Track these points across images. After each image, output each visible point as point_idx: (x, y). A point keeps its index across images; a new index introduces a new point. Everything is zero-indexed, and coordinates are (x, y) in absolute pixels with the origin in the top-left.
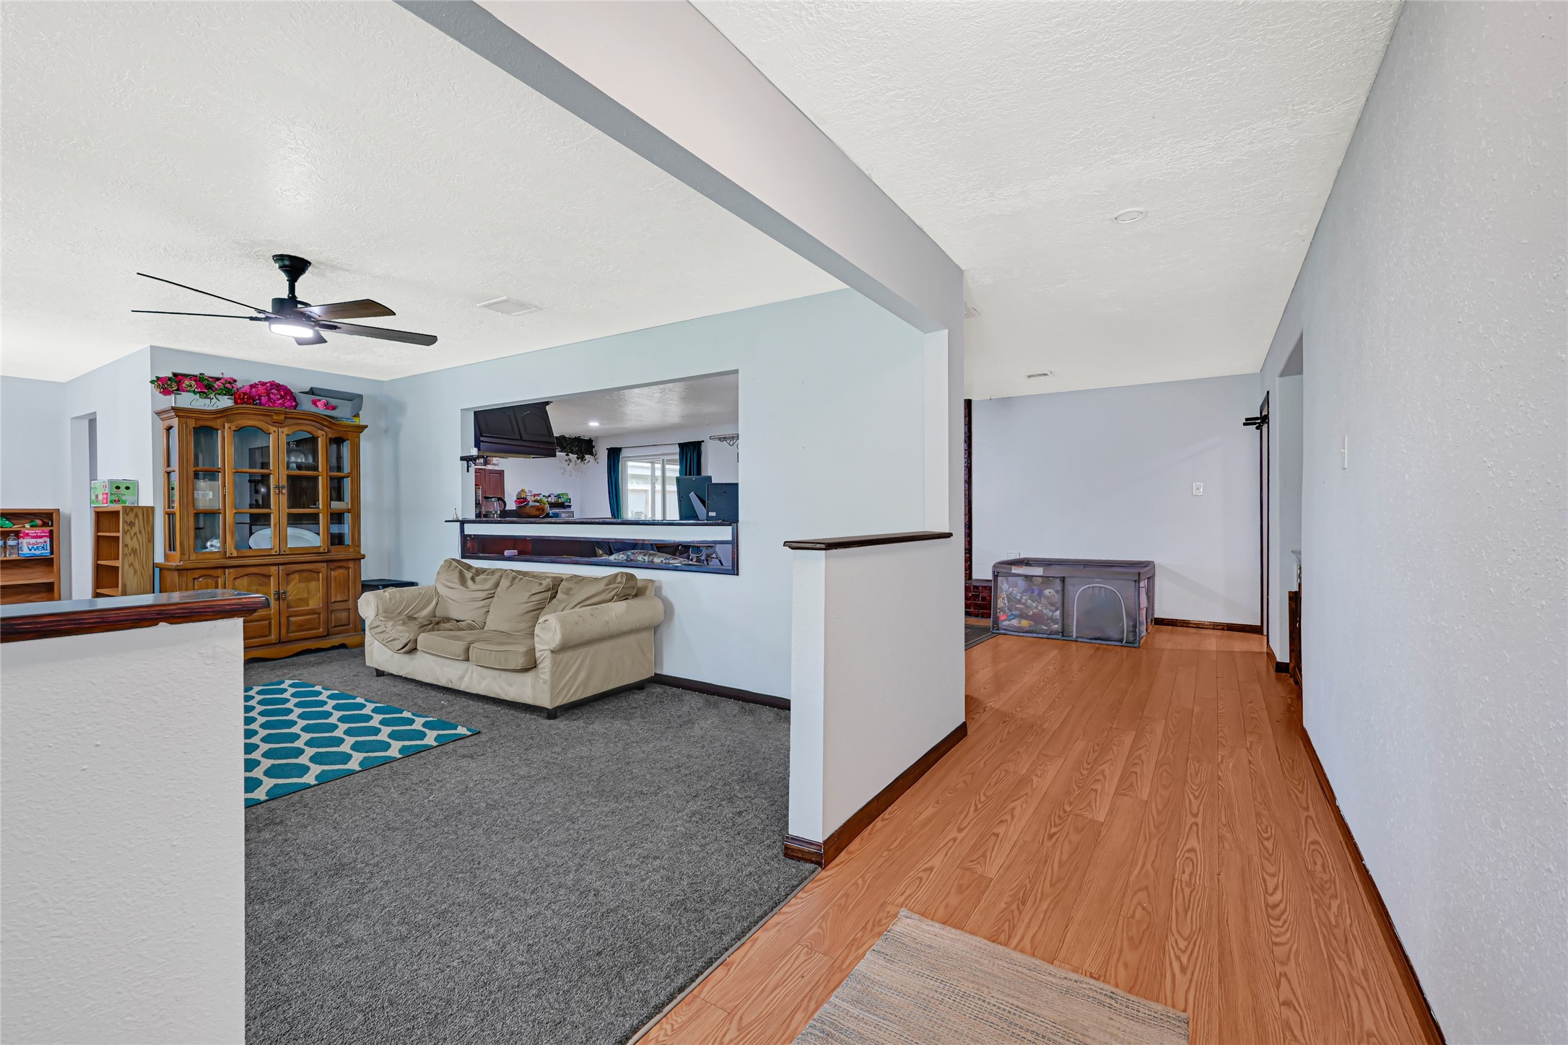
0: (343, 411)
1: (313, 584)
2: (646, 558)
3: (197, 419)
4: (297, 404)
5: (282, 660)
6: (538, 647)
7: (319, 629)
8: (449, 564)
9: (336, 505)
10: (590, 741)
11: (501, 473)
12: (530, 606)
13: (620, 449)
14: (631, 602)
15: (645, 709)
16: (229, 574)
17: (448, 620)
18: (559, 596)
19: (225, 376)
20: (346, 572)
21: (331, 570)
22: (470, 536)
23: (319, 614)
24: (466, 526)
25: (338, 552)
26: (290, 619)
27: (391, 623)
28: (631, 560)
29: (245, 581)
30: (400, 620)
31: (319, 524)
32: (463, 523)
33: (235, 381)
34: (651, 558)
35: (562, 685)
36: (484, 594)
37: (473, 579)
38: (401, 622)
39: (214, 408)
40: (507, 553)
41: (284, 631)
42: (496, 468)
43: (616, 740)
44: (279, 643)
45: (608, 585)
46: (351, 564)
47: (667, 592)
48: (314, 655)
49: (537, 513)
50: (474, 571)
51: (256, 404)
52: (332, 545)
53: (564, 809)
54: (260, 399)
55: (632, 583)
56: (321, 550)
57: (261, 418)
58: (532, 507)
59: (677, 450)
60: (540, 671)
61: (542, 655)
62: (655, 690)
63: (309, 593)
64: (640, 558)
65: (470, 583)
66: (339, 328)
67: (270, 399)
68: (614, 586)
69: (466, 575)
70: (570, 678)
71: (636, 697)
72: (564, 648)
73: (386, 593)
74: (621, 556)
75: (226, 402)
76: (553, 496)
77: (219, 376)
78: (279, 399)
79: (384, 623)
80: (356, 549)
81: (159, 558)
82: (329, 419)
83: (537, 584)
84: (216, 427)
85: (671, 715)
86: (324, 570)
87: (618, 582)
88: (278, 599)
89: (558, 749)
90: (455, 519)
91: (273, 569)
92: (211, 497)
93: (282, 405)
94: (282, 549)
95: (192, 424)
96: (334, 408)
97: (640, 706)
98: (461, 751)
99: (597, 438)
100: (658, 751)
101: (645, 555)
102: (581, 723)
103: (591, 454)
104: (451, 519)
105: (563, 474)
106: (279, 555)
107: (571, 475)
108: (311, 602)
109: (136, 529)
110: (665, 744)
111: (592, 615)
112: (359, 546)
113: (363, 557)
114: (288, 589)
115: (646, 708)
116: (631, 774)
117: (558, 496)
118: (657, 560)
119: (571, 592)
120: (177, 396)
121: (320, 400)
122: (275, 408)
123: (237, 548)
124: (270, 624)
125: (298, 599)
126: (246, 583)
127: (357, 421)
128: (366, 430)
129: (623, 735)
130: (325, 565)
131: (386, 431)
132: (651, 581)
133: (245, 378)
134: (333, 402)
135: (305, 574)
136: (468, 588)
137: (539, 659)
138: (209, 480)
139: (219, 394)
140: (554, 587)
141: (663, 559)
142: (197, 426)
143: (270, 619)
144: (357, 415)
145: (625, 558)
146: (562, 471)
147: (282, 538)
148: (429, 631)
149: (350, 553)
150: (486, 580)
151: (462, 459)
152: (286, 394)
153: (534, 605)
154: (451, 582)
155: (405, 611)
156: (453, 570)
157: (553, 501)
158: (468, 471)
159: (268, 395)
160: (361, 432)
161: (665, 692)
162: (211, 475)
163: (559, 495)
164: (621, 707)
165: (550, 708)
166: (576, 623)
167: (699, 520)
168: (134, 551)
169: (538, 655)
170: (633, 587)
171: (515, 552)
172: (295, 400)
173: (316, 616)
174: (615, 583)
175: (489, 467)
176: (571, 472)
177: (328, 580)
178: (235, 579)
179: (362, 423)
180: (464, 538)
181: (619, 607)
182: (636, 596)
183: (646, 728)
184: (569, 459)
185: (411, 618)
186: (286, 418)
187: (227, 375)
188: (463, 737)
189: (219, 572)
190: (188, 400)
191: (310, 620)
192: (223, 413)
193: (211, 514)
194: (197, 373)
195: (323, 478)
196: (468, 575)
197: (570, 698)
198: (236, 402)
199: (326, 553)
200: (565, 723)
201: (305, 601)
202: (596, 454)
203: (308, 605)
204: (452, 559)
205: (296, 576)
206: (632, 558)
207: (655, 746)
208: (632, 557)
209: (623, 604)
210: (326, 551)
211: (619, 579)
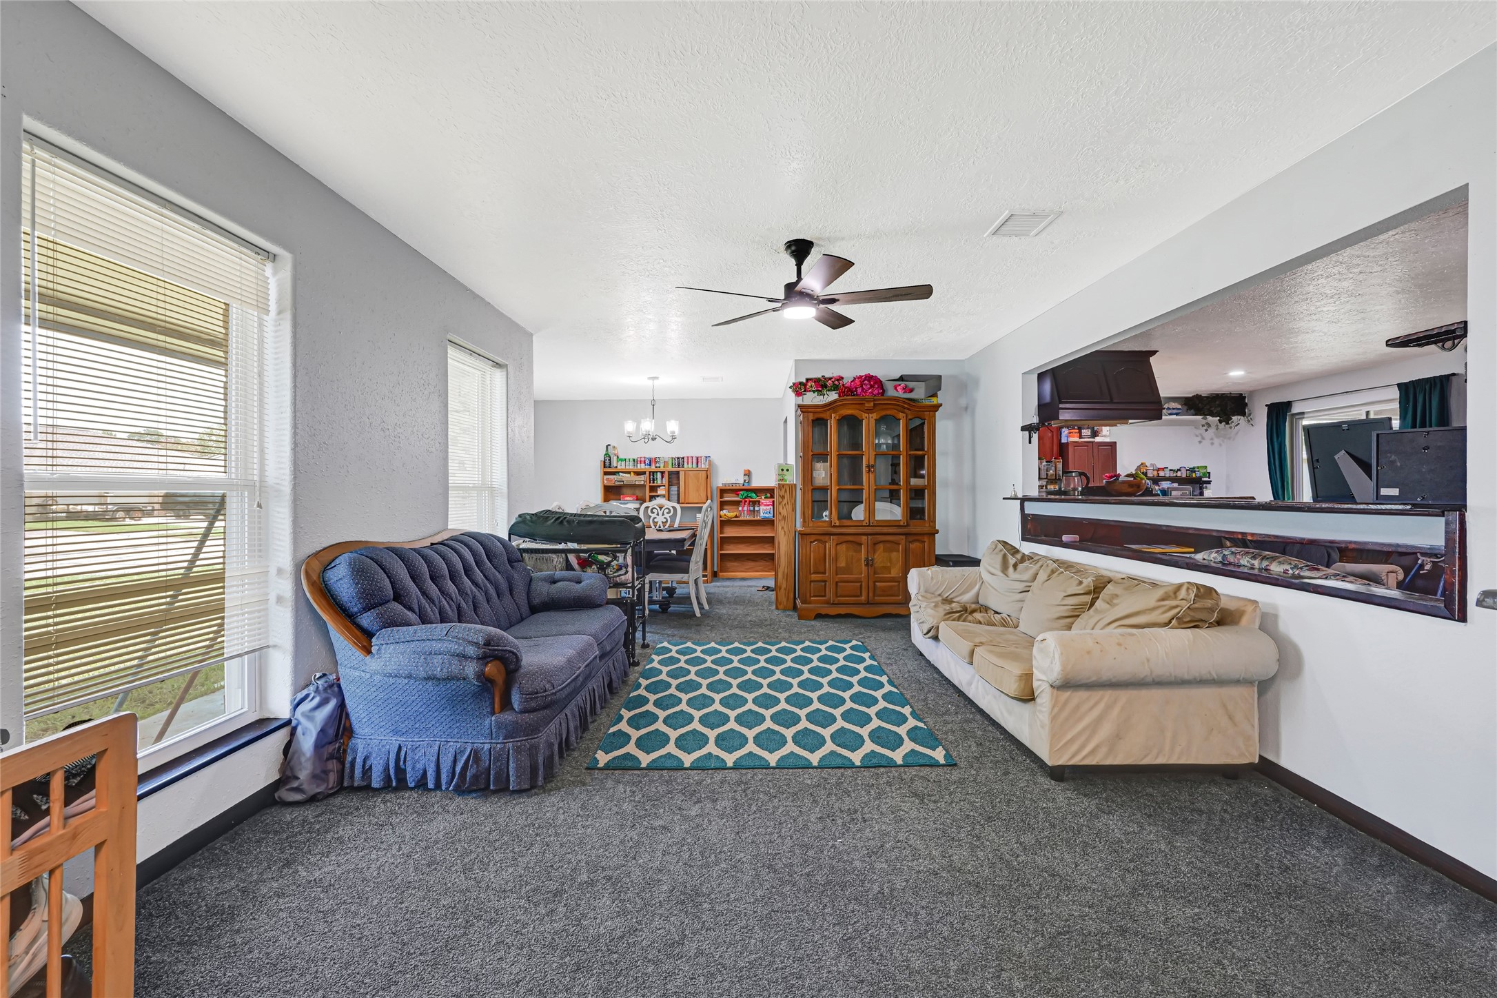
0: (919, 392)
1: (894, 555)
2: (1256, 563)
3: (814, 413)
4: (884, 391)
5: (869, 620)
6: (1037, 674)
7: (899, 596)
8: (994, 547)
9: (914, 482)
10: (1086, 844)
11: (1113, 445)
12: (1063, 611)
13: (1289, 405)
14: (1203, 633)
15: (1217, 823)
16: (833, 540)
17: (986, 609)
18: (1098, 603)
19: (835, 375)
20: (921, 545)
21: (910, 542)
22: (1029, 515)
23: (899, 582)
24: (1026, 504)
25: (917, 526)
26: (877, 584)
27: (926, 604)
28: (1230, 564)
29: (844, 546)
30: (933, 602)
31: (900, 499)
32: (1024, 500)
33: (843, 378)
34: (1265, 563)
35: (1069, 736)
36: (1021, 586)
37: (1015, 566)
38: (934, 604)
39: (827, 401)
40: (1065, 538)
41: (871, 594)
42: (1107, 440)
43: (1132, 865)
44: (868, 603)
45: (1163, 599)
46: (926, 539)
47: (1288, 626)
48: (892, 619)
49: (1130, 490)
50: (1019, 556)
51: (854, 395)
52: (911, 519)
53: (961, 970)
54: (856, 391)
55: (1209, 603)
56: (902, 524)
57: (857, 406)
58: (1124, 482)
59: (1395, 394)
60: (1038, 708)
61: (1039, 686)
62: (1256, 790)
63: (890, 561)
64: (1245, 561)
65: (1011, 569)
66: (838, 300)
67: (863, 389)
68: (1174, 603)
69: (1010, 559)
70: (1084, 730)
71: (1214, 790)
72: (1066, 685)
73: (929, 572)
74: (1214, 555)
75: (833, 396)
76: (1184, 471)
77: (831, 376)
78: (869, 389)
79: (920, 602)
80: (931, 524)
81: (799, 527)
82: (908, 402)
83: (1077, 582)
84: (825, 418)
85: (1267, 859)
86: (903, 542)
87: (1181, 597)
88: (867, 565)
89: (1028, 839)
90: (1013, 496)
91: (864, 538)
92: (824, 476)
93: (872, 393)
94: (871, 521)
95: (811, 417)
96: (911, 391)
97: (1211, 812)
98: (919, 785)
99: (1252, 393)
100: (1197, 933)
101: (1254, 558)
102: (1090, 804)
103: (1243, 414)
104: (1009, 497)
105: (1200, 442)
106: (868, 526)
107: (1212, 444)
108: (892, 571)
109: (785, 501)
110: (1222, 922)
111: (1120, 645)
112: (934, 521)
113: (937, 532)
114: (875, 557)
115: (1222, 820)
116: (1117, 960)
117: (1192, 470)
118: (1276, 568)
119: (1115, 601)
120: (804, 396)
121: (900, 385)
122: (866, 397)
123: (839, 518)
124: (861, 585)
125: (883, 567)
126: (844, 549)
127: (934, 401)
128: (940, 409)
129: (1148, 860)
130: (903, 537)
131: (966, 408)
132: (1255, 602)
133: (849, 375)
134: (911, 384)
135: (888, 545)
136: (1007, 576)
137: (1037, 690)
138: (823, 462)
139: (829, 391)
140: (1099, 587)
141: (1288, 567)
142: (814, 418)
143: (861, 582)
144: (935, 395)
145: (1220, 559)
146: (1199, 439)
147: (871, 511)
148: (954, 620)
149: (926, 529)
150: (1027, 569)
151: (1023, 429)
152: (875, 383)
153: (1068, 610)
154: (993, 567)
155: (948, 591)
156: (996, 554)
157: (1184, 476)
158: (1030, 442)
159: (862, 386)
160: (937, 411)
161: (1276, 800)
162: (823, 457)
163: (1194, 468)
164: (1176, 799)
165: (1050, 763)
166: (1089, 652)
167: (1357, 503)
168: (784, 518)
169: (1035, 684)
170: (1211, 610)
171: (1076, 537)
172: (882, 388)
173: (897, 584)
174: (1176, 598)
175: (1098, 439)
176: (1212, 439)
177: (906, 551)
178: (837, 544)
179: (940, 402)
180: (1025, 518)
181: (1183, 637)
182: (1219, 623)
183: (1199, 865)
184: (1207, 424)
185: (948, 601)
186: (874, 405)
187: (836, 375)
188: (934, 765)
189: (827, 538)
190: (811, 398)
191: (892, 587)
192: (830, 406)
193: (824, 489)
194: (819, 375)
195: (903, 457)
196: (1012, 561)
197: (1084, 758)
198: (840, 396)
199: (905, 526)
200: (1069, 794)
201: (888, 569)
202: (1250, 415)
203: (890, 573)
204: (999, 541)
205: (881, 546)
206: (1232, 561)
207: (1196, 918)
208: (1231, 559)
209: (1187, 634)
210: (905, 524)
211: (1183, 593)
